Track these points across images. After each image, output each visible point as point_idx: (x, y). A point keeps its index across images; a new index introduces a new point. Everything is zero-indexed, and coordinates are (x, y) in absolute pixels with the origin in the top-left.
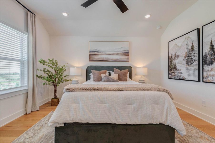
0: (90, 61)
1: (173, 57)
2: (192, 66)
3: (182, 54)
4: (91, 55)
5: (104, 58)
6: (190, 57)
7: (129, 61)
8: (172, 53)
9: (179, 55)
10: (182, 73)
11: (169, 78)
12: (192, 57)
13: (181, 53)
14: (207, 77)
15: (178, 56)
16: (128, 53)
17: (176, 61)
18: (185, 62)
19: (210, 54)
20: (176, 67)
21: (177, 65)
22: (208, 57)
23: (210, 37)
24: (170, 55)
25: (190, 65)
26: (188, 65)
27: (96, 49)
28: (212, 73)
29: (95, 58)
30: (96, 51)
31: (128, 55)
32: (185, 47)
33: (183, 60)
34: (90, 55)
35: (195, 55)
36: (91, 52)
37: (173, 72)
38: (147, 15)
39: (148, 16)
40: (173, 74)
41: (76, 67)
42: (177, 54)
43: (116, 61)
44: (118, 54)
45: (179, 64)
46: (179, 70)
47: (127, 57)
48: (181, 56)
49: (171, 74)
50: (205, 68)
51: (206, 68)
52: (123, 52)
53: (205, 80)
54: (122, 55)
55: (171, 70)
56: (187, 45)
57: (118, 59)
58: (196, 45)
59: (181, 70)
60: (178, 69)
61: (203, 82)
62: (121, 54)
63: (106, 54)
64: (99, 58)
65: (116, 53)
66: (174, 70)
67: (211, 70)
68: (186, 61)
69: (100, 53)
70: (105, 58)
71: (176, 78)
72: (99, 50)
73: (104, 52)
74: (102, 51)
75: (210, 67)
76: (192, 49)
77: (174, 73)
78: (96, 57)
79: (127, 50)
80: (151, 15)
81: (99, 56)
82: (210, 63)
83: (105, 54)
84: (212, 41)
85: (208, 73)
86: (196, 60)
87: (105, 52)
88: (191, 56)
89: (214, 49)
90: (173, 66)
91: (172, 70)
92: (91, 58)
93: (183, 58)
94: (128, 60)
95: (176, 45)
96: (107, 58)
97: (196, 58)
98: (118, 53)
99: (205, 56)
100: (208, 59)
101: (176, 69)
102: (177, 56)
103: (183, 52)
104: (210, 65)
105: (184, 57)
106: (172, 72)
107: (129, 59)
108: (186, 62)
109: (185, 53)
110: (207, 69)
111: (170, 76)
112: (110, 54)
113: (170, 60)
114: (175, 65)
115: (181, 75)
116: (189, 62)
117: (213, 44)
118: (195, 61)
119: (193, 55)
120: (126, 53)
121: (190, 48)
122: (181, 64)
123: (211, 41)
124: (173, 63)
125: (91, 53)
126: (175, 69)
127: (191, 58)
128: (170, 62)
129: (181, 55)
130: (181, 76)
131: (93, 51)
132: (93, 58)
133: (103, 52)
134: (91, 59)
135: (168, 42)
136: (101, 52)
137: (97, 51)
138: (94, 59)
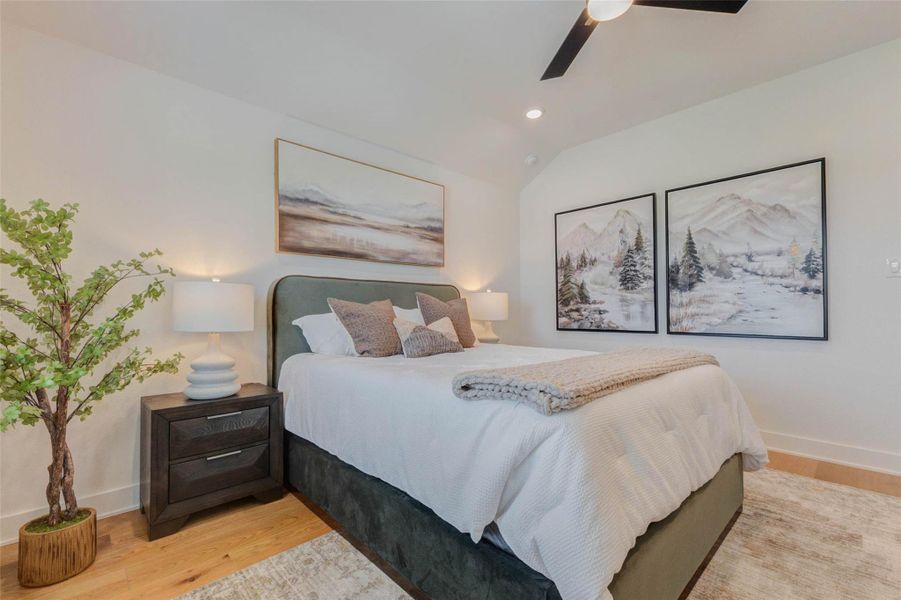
0: (286, 248)
1: (574, 264)
2: (638, 293)
3: (606, 256)
4: (288, 219)
5: (352, 240)
6: (633, 268)
7: (443, 266)
8: (572, 250)
9: (595, 260)
10: (605, 311)
11: (558, 329)
12: (637, 268)
13: (603, 255)
14: (679, 321)
15: (593, 262)
16: (440, 230)
17: (586, 277)
18: (615, 280)
19: (685, 264)
20: (585, 292)
21: (589, 287)
22: (681, 271)
23: (687, 221)
24: (562, 255)
25: (632, 289)
26: (627, 289)
27: (316, 189)
28: (691, 310)
29: (308, 238)
30: (315, 200)
31: (440, 241)
32: (617, 237)
33: (608, 273)
34: (283, 217)
35: (646, 263)
36: (291, 200)
37: (574, 308)
38: (533, 109)
39: (534, 114)
40: (575, 315)
41: (217, 277)
42: (587, 255)
43: (400, 259)
44: (406, 230)
45: (596, 283)
46: (595, 302)
47: (435, 247)
48: (603, 262)
49: (567, 314)
50: (675, 299)
51: (677, 296)
52: (426, 224)
53: (673, 329)
54: (423, 237)
55: (566, 303)
56: (621, 232)
57: (409, 254)
58: (648, 235)
59: (602, 303)
60: (591, 300)
61: (669, 332)
62: (418, 231)
63: (364, 222)
64: (328, 239)
65: (402, 223)
66: (578, 303)
67: (690, 303)
68: (619, 277)
69: (335, 213)
70: (355, 242)
71: (587, 325)
72: (329, 196)
73: (353, 213)
74: (344, 207)
75: (686, 296)
76: (639, 246)
77: (577, 310)
78: (316, 234)
79: (438, 220)
80: (544, 112)
81: (331, 231)
82: (685, 286)
83: (357, 221)
84: (692, 232)
85: (682, 311)
86: (650, 278)
87: (359, 214)
88: (635, 266)
89: (696, 252)
90: (576, 291)
91: (572, 303)
92: (291, 234)
93: (610, 268)
94: (439, 261)
95: (587, 227)
96: (364, 243)
97: (650, 272)
98: (408, 227)
99: (672, 267)
100: (680, 275)
101: (584, 299)
102: (587, 261)
103: (610, 250)
104: (685, 291)
105: (613, 266)
106: (569, 307)
107: (441, 255)
108: (621, 280)
109: (615, 254)
110: (679, 301)
111: (563, 320)
112: (376, 225)
113: (561, 273)
114: (582, 287)
115: (604, 316)
116: (628, 281)
117: (694, 240)
118: (645, 278)
119: (639, 262)
120: (433, 230)
121: (632, 242)
122: (603, 284)
123: (687, 233)
124: (572, 280)
125: (288, 208)
126: (582, 299)
127: (635, 271)
128: (561, 279)
129: (605, 258)
130: (602, 320)
131: (300, 197)
132: (300, 233)
133: (349, 212)
134: (290, 239)
135: (556, 215)
136: (340, 211)
137: (321, 201)
138: (306, 244)
